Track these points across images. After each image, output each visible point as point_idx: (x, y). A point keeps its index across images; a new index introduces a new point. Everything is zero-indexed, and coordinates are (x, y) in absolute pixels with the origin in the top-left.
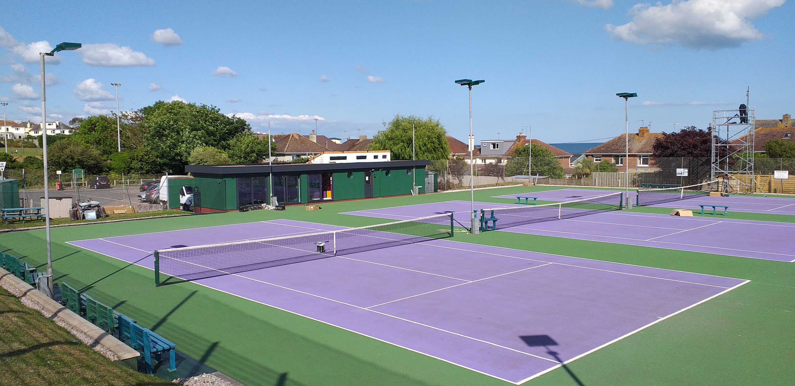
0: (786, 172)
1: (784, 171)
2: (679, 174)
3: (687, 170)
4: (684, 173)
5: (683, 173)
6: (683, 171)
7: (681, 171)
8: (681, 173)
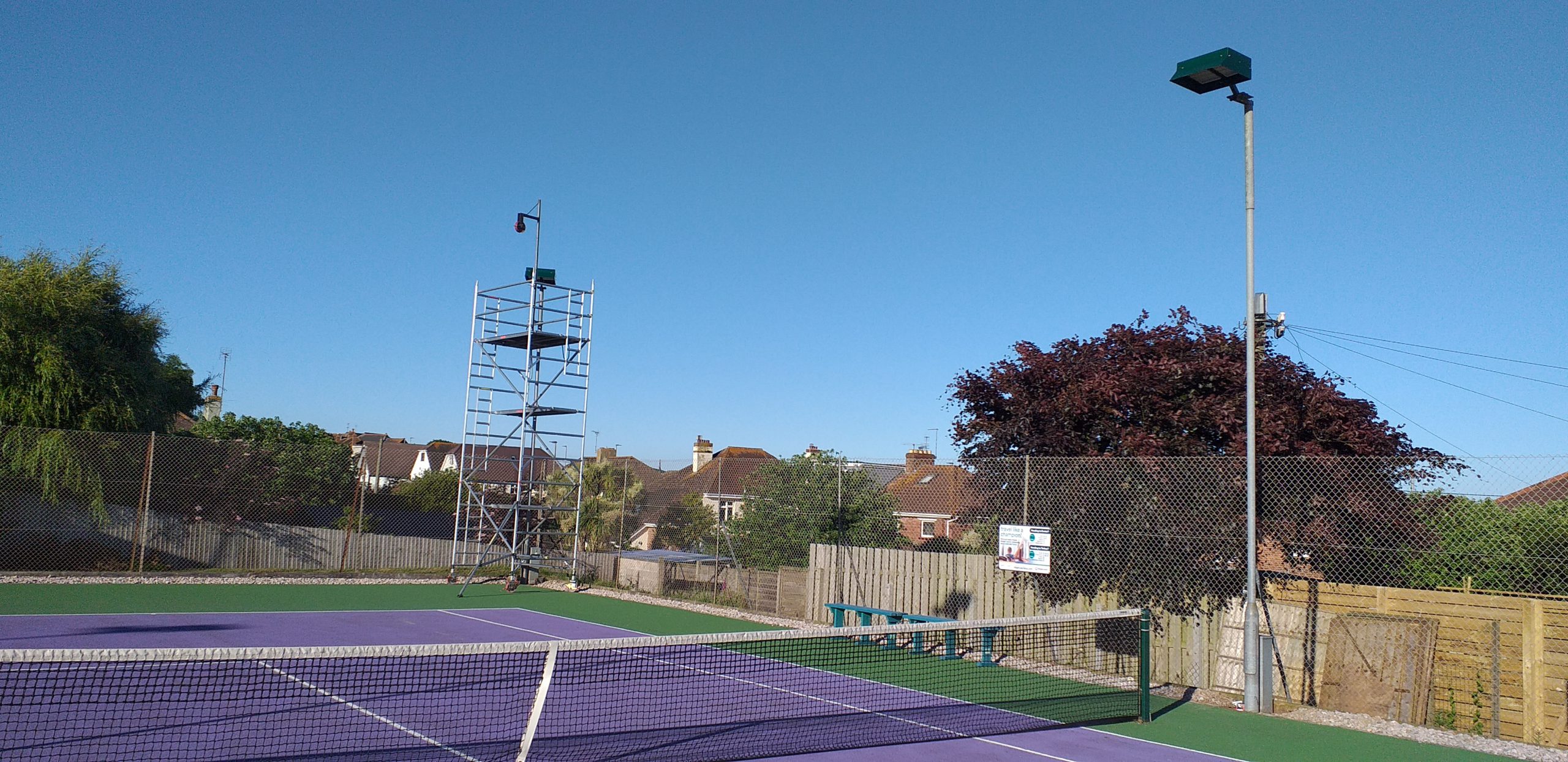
3: (1048, 536)
4: (1032, 554)
5: (1028, 553)
6: (1028, 538)
7: (1020, 540)
8: (1021, 552)
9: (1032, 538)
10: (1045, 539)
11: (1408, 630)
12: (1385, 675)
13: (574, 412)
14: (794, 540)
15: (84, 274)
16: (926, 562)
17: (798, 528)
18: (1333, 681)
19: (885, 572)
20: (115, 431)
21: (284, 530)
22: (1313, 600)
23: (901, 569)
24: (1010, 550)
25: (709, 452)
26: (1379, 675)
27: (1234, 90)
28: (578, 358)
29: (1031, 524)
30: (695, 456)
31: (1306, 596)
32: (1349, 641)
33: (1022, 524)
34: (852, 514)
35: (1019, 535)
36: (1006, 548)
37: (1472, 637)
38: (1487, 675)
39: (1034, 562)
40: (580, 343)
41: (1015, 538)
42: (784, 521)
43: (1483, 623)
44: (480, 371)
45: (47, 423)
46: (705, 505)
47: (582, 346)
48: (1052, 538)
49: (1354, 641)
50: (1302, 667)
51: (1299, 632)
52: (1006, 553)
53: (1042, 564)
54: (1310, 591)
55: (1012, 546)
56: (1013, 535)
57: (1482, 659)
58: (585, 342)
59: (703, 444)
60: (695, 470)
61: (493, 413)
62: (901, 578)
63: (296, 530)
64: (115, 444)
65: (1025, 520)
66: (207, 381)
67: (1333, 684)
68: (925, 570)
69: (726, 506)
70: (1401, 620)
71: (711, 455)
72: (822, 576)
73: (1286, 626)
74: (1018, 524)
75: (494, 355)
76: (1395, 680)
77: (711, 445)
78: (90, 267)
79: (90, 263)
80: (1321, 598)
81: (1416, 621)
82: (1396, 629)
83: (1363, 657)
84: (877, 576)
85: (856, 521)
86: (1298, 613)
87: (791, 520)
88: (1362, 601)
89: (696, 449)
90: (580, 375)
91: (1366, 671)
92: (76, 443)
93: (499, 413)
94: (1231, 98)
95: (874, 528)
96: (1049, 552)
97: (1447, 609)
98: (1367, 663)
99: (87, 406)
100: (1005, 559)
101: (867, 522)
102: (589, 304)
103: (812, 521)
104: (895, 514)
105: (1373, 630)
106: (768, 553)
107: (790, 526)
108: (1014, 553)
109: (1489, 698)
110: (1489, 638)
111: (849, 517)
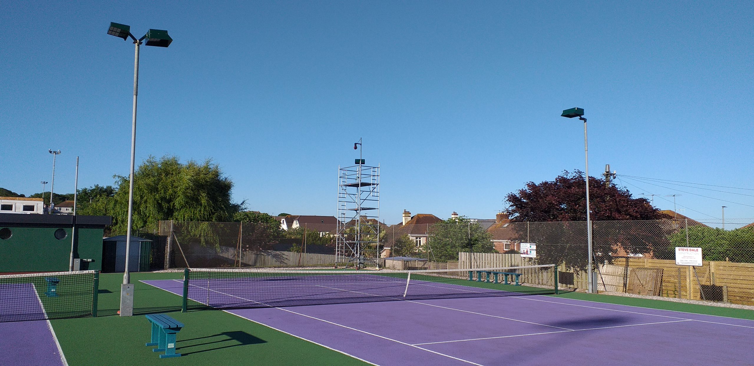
0: (697, 250)
1: (694, 248)
2: (524, 253)
3: (535, 246)
4: (531, 252)
5: (529, 252)
6: (529, 247)
7: (527, 248)
8: (527, 251)
9: (531, 247)
10: (534, 247)
11: (653, 271)
12: (646, 286)
13: (375, 209)
14: (450, 252)
15: (207, 168)
16: (501, 257)
17: (452, 247)
18: (630, 289)
19: (487, 261)
20: (222, 222)
21: (274, 252)
22: (627, 264)
23: (492, 260)
24: (524, 251)
25: (409, 216)
26: (644, 286)
27: (580, 117)
28: (375, 190)
29: (530, 243)
30: (404, 218)
31: (625, 263)
32: (636, 276)
33: (527, 243)
34: (474, 242)
35: (527, 246)
36: (523, 250)
37: (673, 273)
38: (677, 285)
39: (532, 254)
40: (376, 185)
41: (525, 247)
42: (445, 245)
43: (676, 269)
44: (341, 195)
45: (203, 219)
46: (411, 239)
47: (377, 186)
48: (537, 247)
49: (637, 276)
50: (623, 285)
51: (622, 275)
52: (523, 252)
53: (533, 255)
54: (626, 261)
55: (525, 250)
56: (525, 246)
57: (676, 280)
58: (377, 185)
59: (407, 213)
60: (404, 224)
61: (346, 210)
62: (492, 263)
63: (278, 252)
64: (222, 226)
65: (528, 242)
66: (244, 202)
67: (630, 290)
68: (501, 260)
69: (418, 240)
70: (651, 269)
71: (410, 218)
72: (464, 264)
73: (618, 273)
74: (526, 243)
75: (346, 190)
76: (648, 288)
77: (410, 213)
78: (208, 166)
79: (209, 164)
80: (630, 264)
81: (655, 269)
82: (650, 272)
83: (640, 282)
84: (484, 263)
85: (475, 244)
86: (622, 268)
87: (449, 244)
88: (641, 264)
89: (404, 215)
90: (376, 196)
91: (640, 285)
92: (211, 226)
93: (348, 210)
94: (580, 119)
95: (483, 247)
96: (536, 251)
97: (665, 265)
98: (641, 283)
99: (214, 214)
100: (522, 254)
101: (480, 245)
102: (378, 171)
103: (457, 245)
104: (491, 241)
105: (643, 273)
106: (440, 258)
107: (449, 247)
108: (525, 252)
109: (678, 292)
110: (677, 273)
111: (472, 243)
